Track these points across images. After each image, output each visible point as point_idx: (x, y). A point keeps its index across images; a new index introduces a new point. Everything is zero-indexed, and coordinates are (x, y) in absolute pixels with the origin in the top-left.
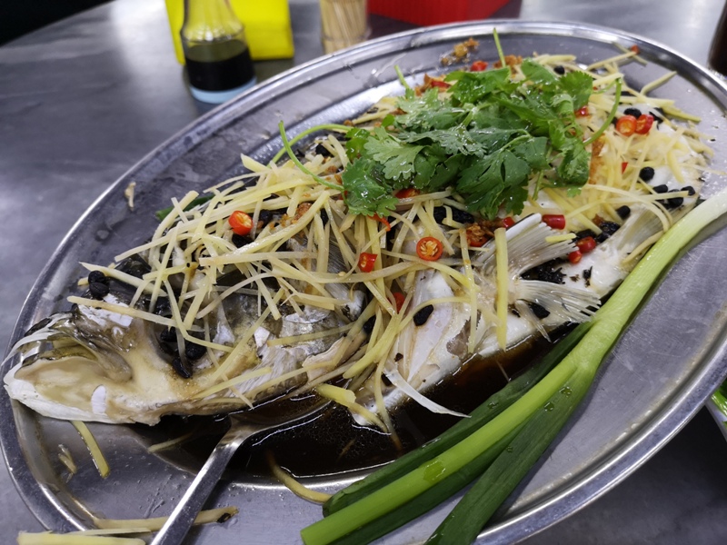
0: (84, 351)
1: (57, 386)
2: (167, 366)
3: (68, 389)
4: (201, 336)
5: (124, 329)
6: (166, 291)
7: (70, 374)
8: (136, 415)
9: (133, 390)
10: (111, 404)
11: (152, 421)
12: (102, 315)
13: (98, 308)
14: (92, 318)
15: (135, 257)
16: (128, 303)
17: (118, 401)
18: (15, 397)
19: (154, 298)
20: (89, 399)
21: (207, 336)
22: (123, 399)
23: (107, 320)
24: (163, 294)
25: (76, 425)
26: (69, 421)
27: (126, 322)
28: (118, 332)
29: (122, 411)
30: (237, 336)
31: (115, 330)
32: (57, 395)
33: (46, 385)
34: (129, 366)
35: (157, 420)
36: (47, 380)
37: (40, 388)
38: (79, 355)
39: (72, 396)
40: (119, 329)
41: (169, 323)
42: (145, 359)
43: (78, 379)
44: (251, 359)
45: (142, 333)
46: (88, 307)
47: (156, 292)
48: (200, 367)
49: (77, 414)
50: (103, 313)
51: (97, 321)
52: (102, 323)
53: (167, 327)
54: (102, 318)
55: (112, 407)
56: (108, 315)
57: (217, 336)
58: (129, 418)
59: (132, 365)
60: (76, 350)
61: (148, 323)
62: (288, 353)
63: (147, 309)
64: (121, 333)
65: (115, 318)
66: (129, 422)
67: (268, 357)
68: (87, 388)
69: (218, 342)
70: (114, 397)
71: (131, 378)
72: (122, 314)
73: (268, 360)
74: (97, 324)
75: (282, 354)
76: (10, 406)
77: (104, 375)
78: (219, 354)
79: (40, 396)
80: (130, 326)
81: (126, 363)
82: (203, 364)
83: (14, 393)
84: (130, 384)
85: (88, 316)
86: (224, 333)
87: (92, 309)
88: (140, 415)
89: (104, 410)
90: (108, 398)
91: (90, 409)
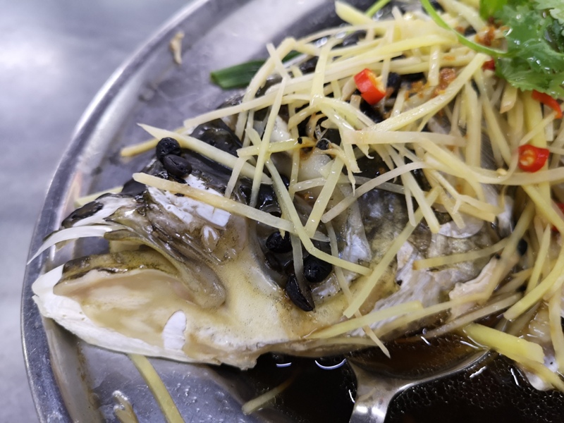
0: (161, 261)
1: (114, 309)
2: (276, 289)
3: (130, 313)
4: (326, 248)
5: (219, 230)
6: (269, 175)
7: (137, 293)
8: (226, 355)
9: (226, 321)
10: (192, 337)
11: (246, 363)
12: (185, 206)
13: (179, 195)
14: (173, 209)
15: (217, 123)
16: (223, 191)
17: (203, 335)
18: (48, 315)
19: (255, 186)
20: (160, 329)
21: (335, 248)
22: (210, 332)
23: (195, 215)
24: (267, 181)
25: (135, 360)
26: (126, 354)
27: (222, 220)
28: (210, 233)
29: (205, 348)
30: (374, 252)
31: (206, 232)
32: (113, 320)
33: (99, 306)
34: (223, 286)
35: (253, 363)
36: (102, 299)
37: (90, 309)
38: (155, 266)
39: (136, 323)
40: (211, 230)
41: (281, 225)
42: (246, 278)
43: (147, 300)
44: (389, 284)
45: (243, 237)
46: (164, 192)
47: (258, 177)
48: (323, 293)
49: (139, 347)
50: (186, 202)
51: (180, 215)
52: (187, 219)
53: (278, 231)
54: (186, 210)
55: (193, 342)
56: (195, 207)
57: (347, 249)
58: (215, 359)
59: (228, 285)
60: (148, 258)
61: (250, 222)
62: (432, 278)
63: (247, 201)
64: (215, 236)
65: (204, 211)
66: (214, 362)
67: (409, 284)
68: (159, 313)
69: (348, 258)
70: (198, 329)
71: (224, 304)
72: (216, 207)
73: (408, 288)
74: (179, 220)
75: (424, 280)
76: (41, 327)
77: (188, 297)
78: (350, 277)
79: (86, 319)
80: (228, 226)
81: (219, 282)
82: (326, 290)
83: (49, 310)
84: (223, 312)
85: (166, 206)
86: (358, 246)
87: (168, 194)
88: (231, 357)
89: (181, 346)
90: (188, 330)
91: (160, 343)
